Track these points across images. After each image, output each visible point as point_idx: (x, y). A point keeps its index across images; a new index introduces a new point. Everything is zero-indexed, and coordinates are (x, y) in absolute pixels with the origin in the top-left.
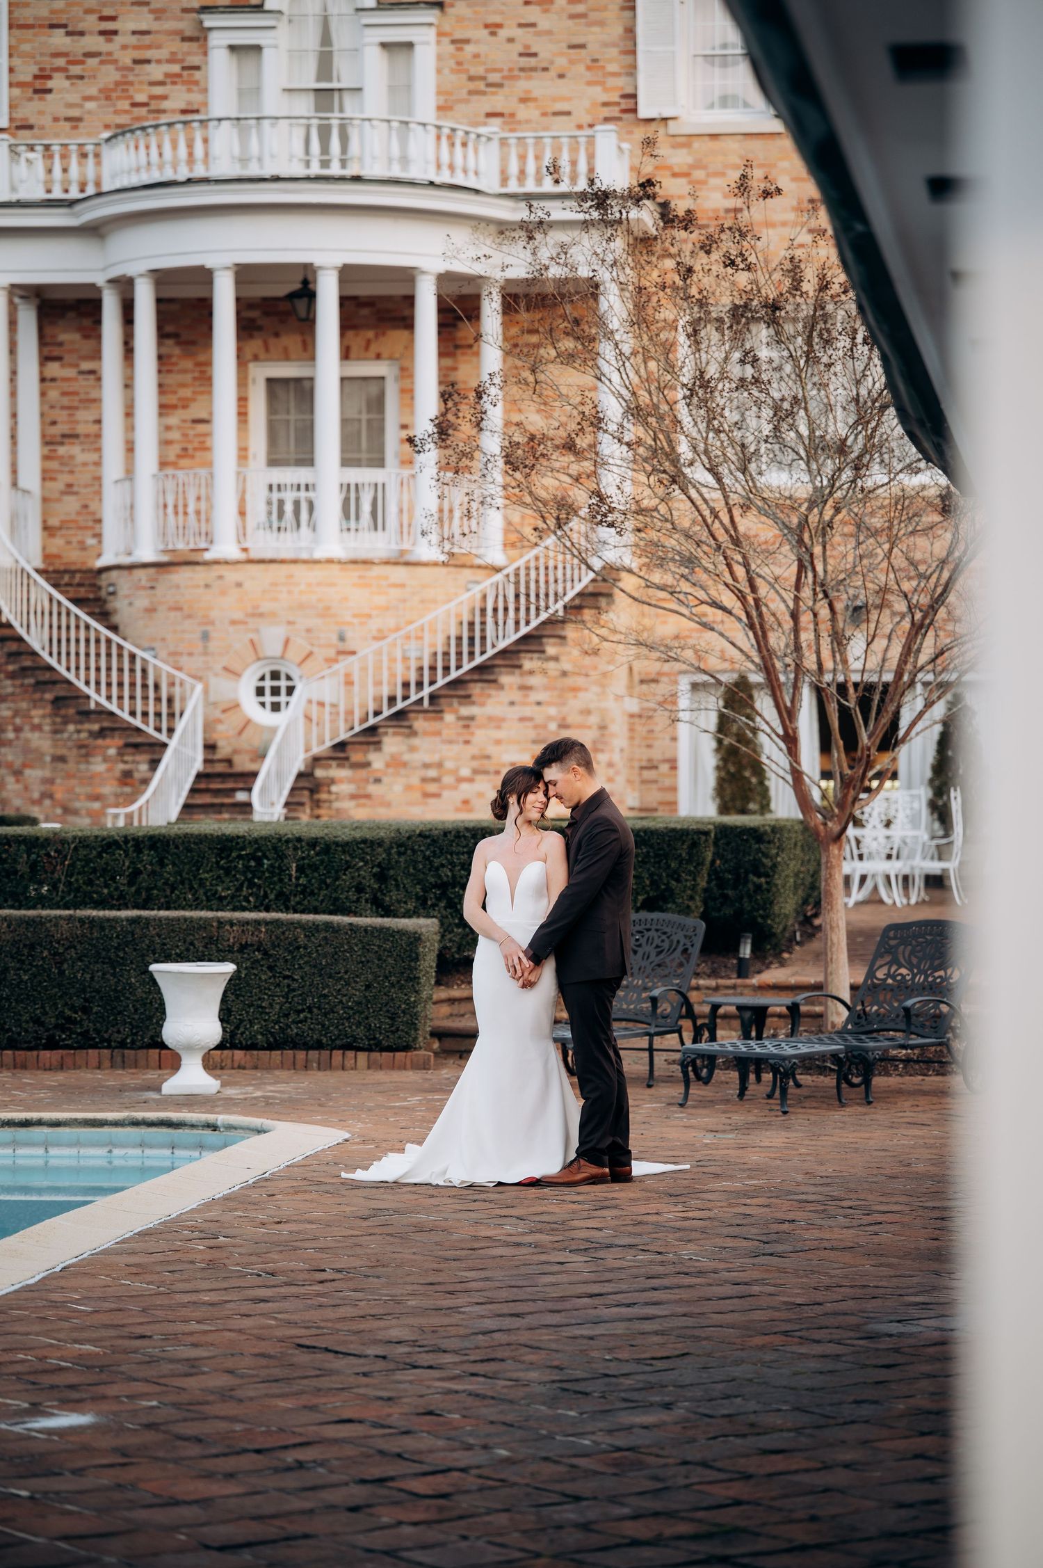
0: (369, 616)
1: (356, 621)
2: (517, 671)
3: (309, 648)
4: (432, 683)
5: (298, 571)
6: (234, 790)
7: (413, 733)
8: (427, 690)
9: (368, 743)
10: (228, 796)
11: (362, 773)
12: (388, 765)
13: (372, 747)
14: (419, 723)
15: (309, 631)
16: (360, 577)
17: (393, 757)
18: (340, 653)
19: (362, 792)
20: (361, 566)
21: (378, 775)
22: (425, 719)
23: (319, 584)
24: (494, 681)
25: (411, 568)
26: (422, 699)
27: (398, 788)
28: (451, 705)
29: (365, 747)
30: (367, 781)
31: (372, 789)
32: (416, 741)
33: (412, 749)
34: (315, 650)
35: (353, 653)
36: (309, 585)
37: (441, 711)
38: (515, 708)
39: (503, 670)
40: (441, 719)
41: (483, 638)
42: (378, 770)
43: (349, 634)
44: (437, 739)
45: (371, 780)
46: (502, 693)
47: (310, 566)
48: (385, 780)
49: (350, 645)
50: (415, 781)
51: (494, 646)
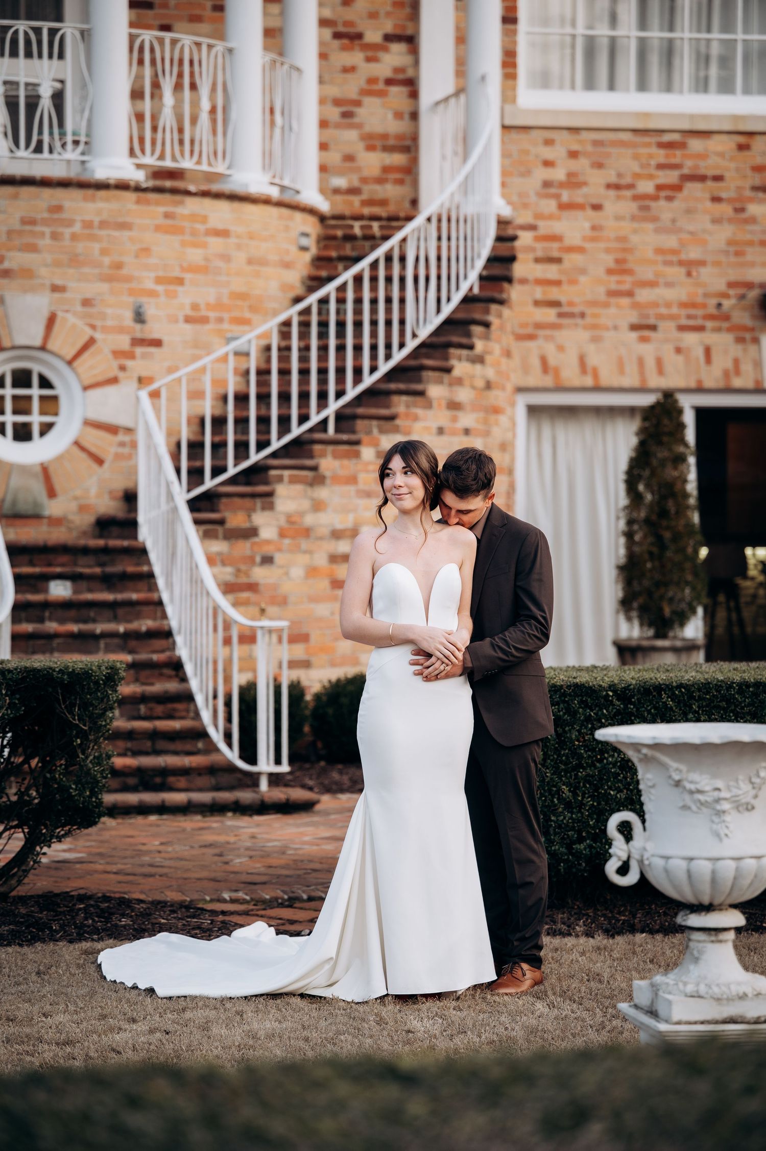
0: (180, 281)
1: (160, 288)
2: (446, 377)
3: (89, 332)
4: (340, 394)
5: (71, 200)
6: (48, 578)
7: (319, 480)
8: (334, 406)
9: (254, 496)
10: (36, 590)
11: (244, 547)
12: (282, 534)
13: (259, 502)
14: (328, 463)
15: (86, 303)
16: (167, 216)
17: (290, 519)
18: (138, 342)
19: (243, 580)
20: (167, 197)
21: (268, 550)
22: (336, 456)
23: (103, 224)
24: (421, 393)
25: (236, 205)
26: (325, 421)
27: (297, 572)
28: (369, 432)
29: (247, 502)
30: (251, 560)
31: (260, 574)
32: (322, 493)
33: (318, 506)
34: (98, 336)
35: (157, 343)
36: (88, 225)
37: (357, 443)
38: (444, 439)
39: (430, 374)
40: (357, 455)
41: (402, 322)
42: (268, 542)
43: (150, 311)
44: (351, 489)
45: (258, 559)
46: (430, 413)
47: (90, 192)
48: (279, 558)
49: (154, 330)
50: (321, 560)
51: (414, 336)
